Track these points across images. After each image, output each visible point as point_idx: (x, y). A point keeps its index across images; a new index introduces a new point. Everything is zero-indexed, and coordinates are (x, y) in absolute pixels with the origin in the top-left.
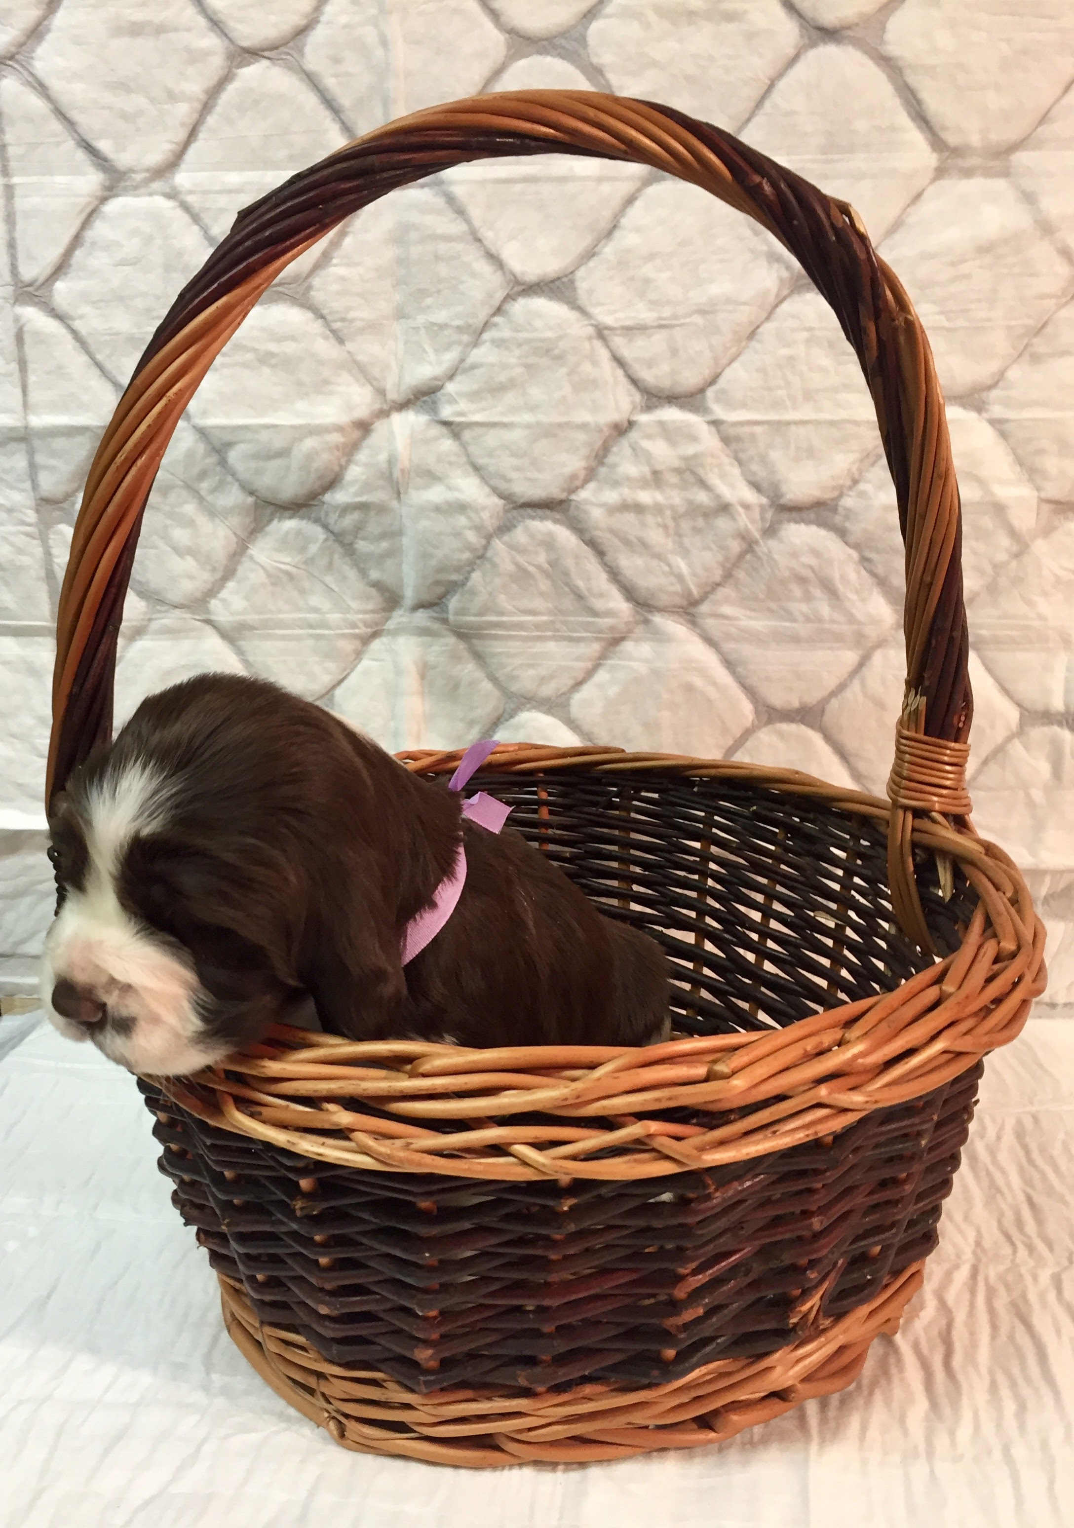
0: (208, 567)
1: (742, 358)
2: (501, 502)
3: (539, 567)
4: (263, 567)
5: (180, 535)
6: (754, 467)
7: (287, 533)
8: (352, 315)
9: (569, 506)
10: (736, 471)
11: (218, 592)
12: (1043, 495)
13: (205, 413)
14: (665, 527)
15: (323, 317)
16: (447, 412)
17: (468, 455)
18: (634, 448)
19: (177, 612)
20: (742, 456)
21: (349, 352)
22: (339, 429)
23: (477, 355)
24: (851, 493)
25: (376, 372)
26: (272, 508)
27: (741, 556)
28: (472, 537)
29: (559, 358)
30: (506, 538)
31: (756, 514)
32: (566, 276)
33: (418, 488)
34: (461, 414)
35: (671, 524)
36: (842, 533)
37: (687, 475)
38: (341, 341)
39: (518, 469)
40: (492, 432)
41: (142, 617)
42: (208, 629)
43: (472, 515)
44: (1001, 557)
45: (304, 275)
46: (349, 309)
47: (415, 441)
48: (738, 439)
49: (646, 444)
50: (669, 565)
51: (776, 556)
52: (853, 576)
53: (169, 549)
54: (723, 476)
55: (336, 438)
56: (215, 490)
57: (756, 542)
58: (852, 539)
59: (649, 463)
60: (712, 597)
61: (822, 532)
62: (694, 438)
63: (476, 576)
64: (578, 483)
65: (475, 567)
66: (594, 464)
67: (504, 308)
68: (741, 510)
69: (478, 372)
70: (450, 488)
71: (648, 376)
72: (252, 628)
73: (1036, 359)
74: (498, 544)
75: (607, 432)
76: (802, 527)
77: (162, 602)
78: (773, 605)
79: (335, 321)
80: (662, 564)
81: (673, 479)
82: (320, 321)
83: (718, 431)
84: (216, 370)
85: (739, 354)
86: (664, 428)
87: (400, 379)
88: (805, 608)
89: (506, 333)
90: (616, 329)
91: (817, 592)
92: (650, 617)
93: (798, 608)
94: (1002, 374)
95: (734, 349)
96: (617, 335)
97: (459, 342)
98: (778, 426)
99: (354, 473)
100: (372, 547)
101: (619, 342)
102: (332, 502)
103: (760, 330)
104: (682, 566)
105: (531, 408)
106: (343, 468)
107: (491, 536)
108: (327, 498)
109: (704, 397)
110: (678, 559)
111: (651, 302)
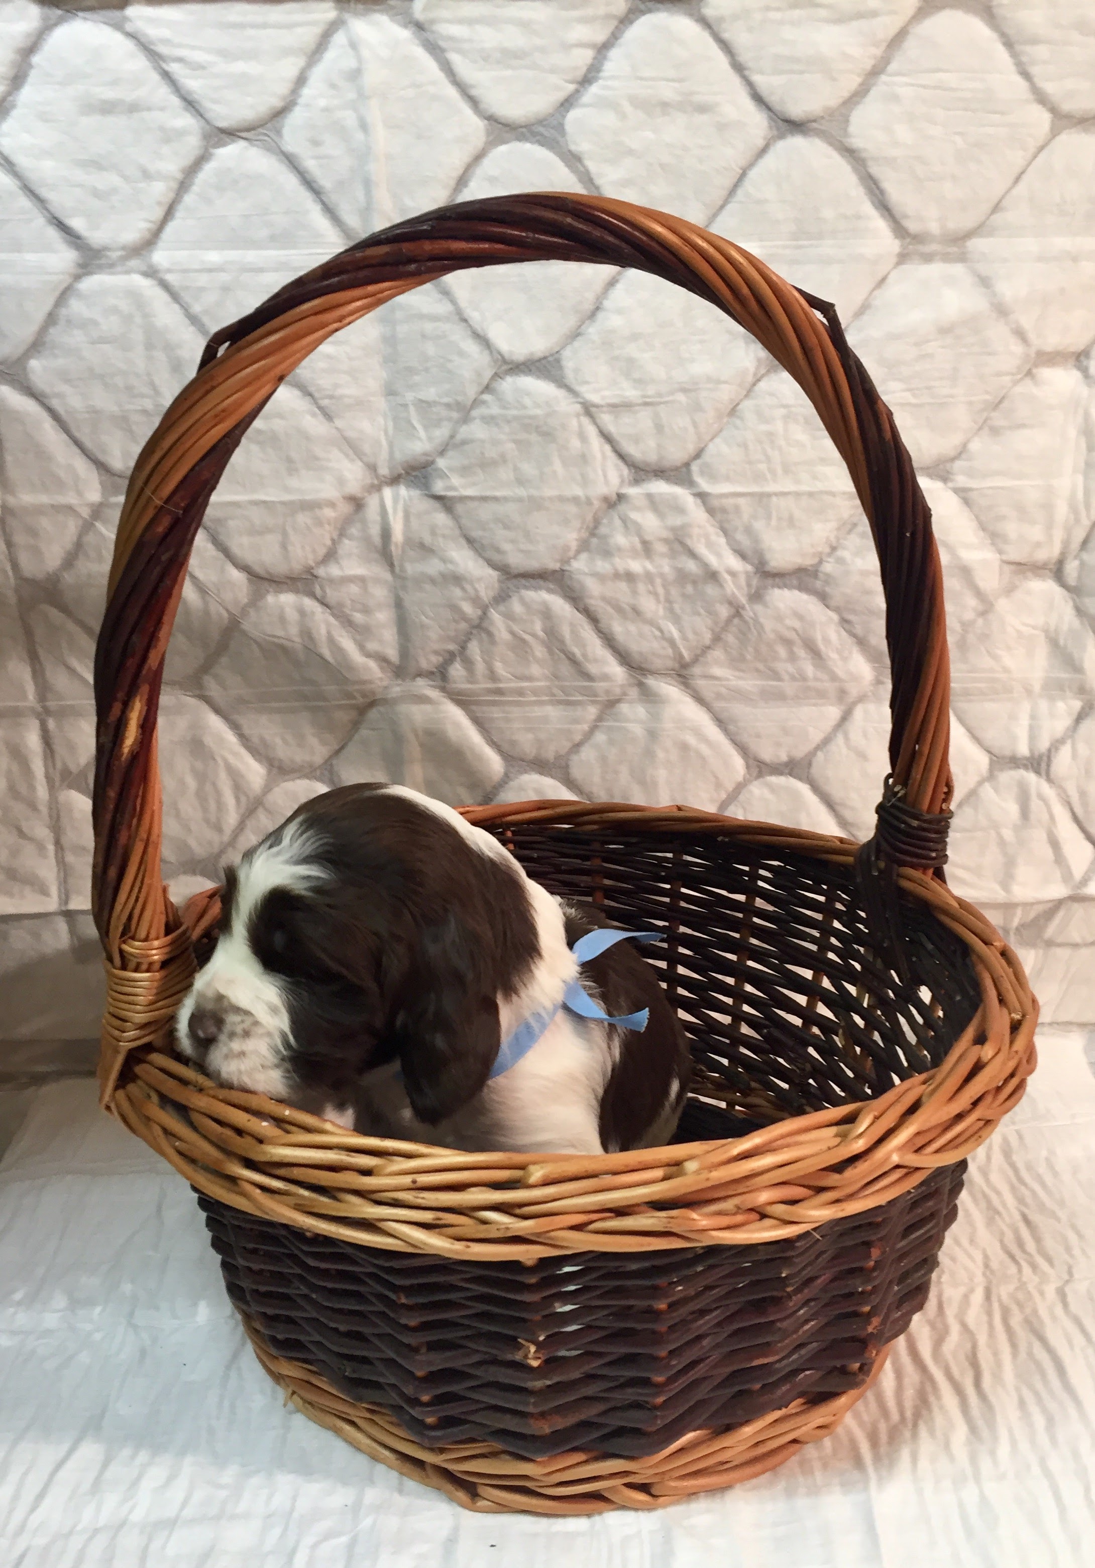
0: (199, 643)
1: (725, 434)
2: (495, 574)
3: (534, 636)
4: (256, 642)
6: (740, 536)
7: (281, 607)
8: (338, 390)
9: (563, 576)
10: (723, 541)
11: (210, 668)
12: (1006, 558)
14: (656, 594)
15: (310, 395)
16: (439, 487)
17: (461, 528)
18: (625, 521)
19: (168, 690)
20: (726, 526)
21: (336, 427)
22: (330, 504)
23: (467, 431)
24: (829, 560)
25: (367, 448)
26: (266, 583)
27: (729, 621)
28: (468, 609)
29: (549, 435)
30: (502, 608)
31: (742, 580)
32: (552, 355)
33: (413, 561)
34: (454, 488)
35: (661, 591)
36: (823, 598)
37: (677, 546)
38: (326, 416)
40: (485, 505)
43: (467, 586)
44: (968, 615)
46: (337, 386)
47: (407, 516)
48: (724, 511)
49: (634, 516)
50: (661, 631)
51: (761, 619)
52: (834, 636)
54: (710, 544)
55: (327, 513)
57: (743, 607)
58: (832, 601)
59: (639, 535)
60: (703, 659)
61: (804, 597)
62: (680, 510)
63: (473, 646)
64: (572, 554)
65: (471, 637)
66: (585, 535)
67: (492, 385)
68: (728, 577)
69: (468, 447)
70: (444, 561)
71: (636, 452)
72: (248, 702)
73: (995, 431)
74: (494, 615)
75: (598, 504)
76: (786, 593)
78: (761, 666)
80: (654, 630)
81: (662, 548)
82: (308, 398)
83: (704, 503)
85: (721, 431)
86: (653, 502)
87: (391, 453)
88: (790, 668)
89: (495, 410)
90: (602, 406)
91: (801, 653)
92: (645, 681)
93: (784, 667)
94: (964, 446)
95: (716, 426)
96: (604, 413)
97: (450, 419)
98: (761, 497)
99: (348, 547)
100: (368, 618)
101: (605, 418)
102: (325, 576)
103: (740, 407)
104: (674, 631)
105: (522, 482)
106: (335, 543)
107: (487, 606)
108: (320, 572)
109: (690, 471)
110: (670, 624)
111: (636, 381)
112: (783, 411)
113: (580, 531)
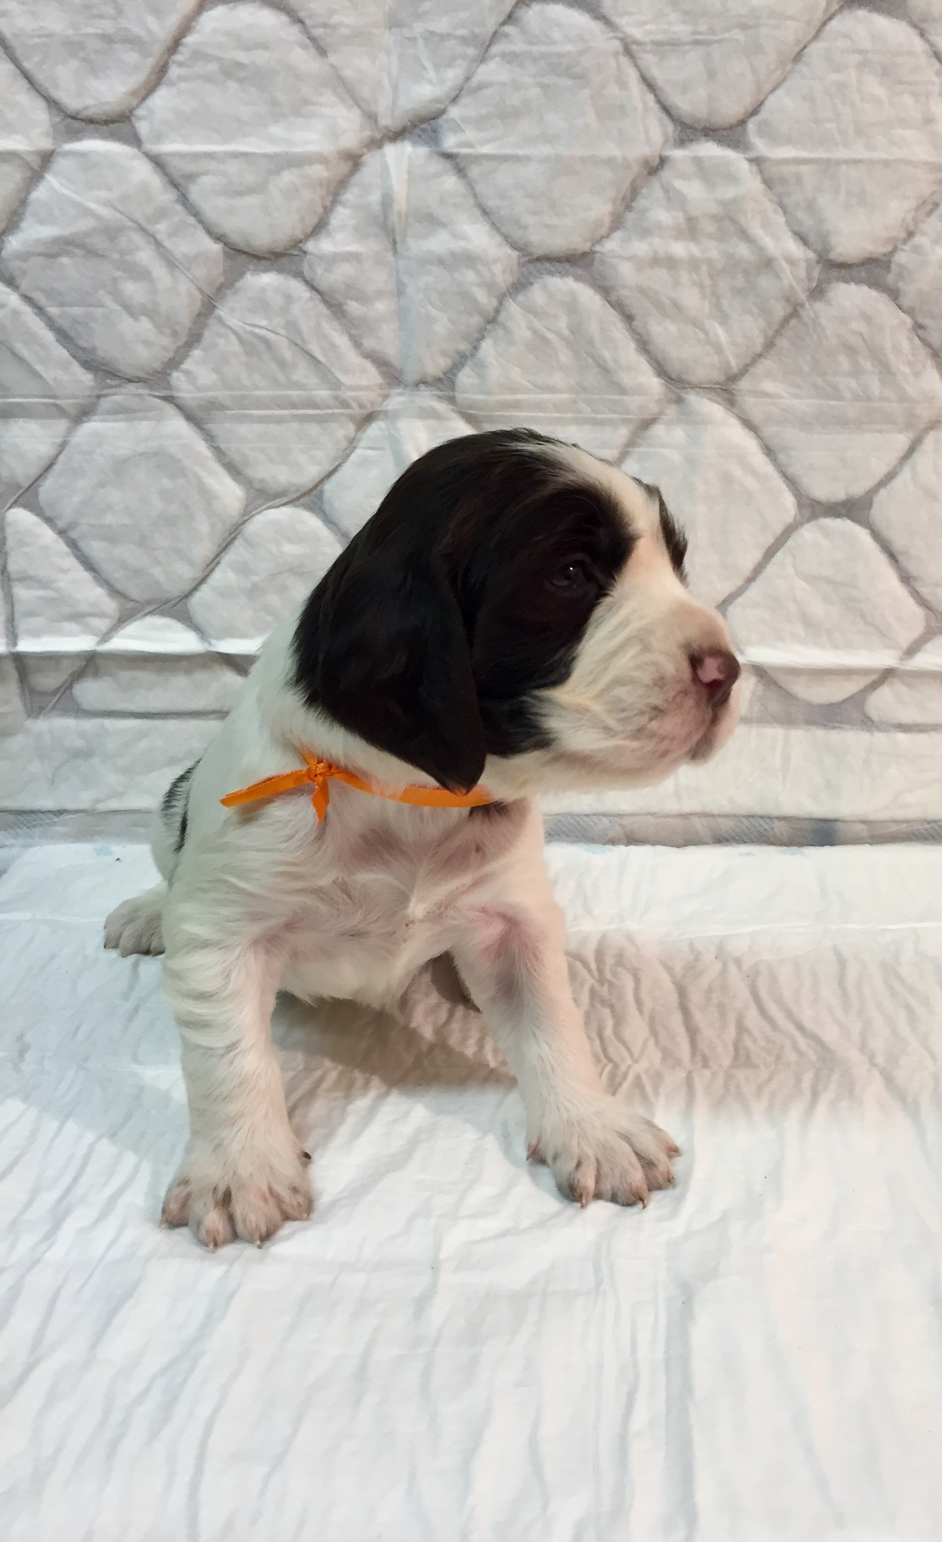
0: (167, 331)
1: (788, 84)
2: (515, 254)
3: (558, 333)
4: (234, 332)
5: (132, 289)
6: (801, 215)
7: (263, 290)
8: (336, 19)
9: (593, 259)
10: (781, 219)
11: (181, 363)
13: (159, 137)
14: (702, 286)
15: (300, 21)
16: (450, 142)
17: (475, 196)
18: (667, 190)
19: (131, 388)
20: (787, 200)
21: (333, 66)
22: (322, 159)
23: (485, 72)
24: (906, 247)
25: (365, 92)
26: (244, 258)
27: (785, 321)
28: (482, 297)
29: (581, 78)
30: (521, 298)
31: (802, 273)
33: (417, 235)
34: (469, 145)
35: (708, 282)
36: (894, 295)
37: (727, 224)
38: (322, 52)
40: (505, 167)
41: (89, 393)
42: (169, 409)
43: (483, 269)
46: (332, 12)
47: (412, 178)
48: (784, 181)
49: (679, 184)
50: (706, 333)
51: (823, 321)
52: (905, 345)
53: (118, 308)
54: (766, 224)
55: (318, 171)
56: (173, 234)
57: (802, 305)
58: (906, 302)
59: (684, 209)
60: (752, 370)
61: (874, 293)
62: (733, 179)
63: (487, 346)
64: (604, 231)
65: (486, 333)
66: (621, 208)
67: (515, 15)
68: (786, 267)
69: (486, 92)
70: (455, 236)
71: (684, 104)
72: (223, 407)
74: (512, 307)
75: (636, 168)
76: (852, 287)
77: (113, 374)
78: (819, 381)
79: (314, 27)
80: (697, 330)
81: (709, 227)
82: (297, 26)
83: (761, 172)
84: (172, 84)
85: (785, 79)
86: (700, 166)
87: (395, 101)
88: (853, 384)
89: (518, 45)
90: (645, 44)
92: (683, 395)
93: (847, 384)
95: (778, 73)
96: (647, 52)
97: (464, 57)
98: (827, 166)
99: (341, 216)
100: (365, 309)
101: (648, 60)
102: (315, 252)
103: (807, 50)
104: (721, 333)
105: (548, 138)
106: (328, 211)
107: (504, 295)
108: (310, 246)
109: (745, 130)
110: (716, 324)
111: (686, 13)
112: (857, 58)
113: (614, 201)
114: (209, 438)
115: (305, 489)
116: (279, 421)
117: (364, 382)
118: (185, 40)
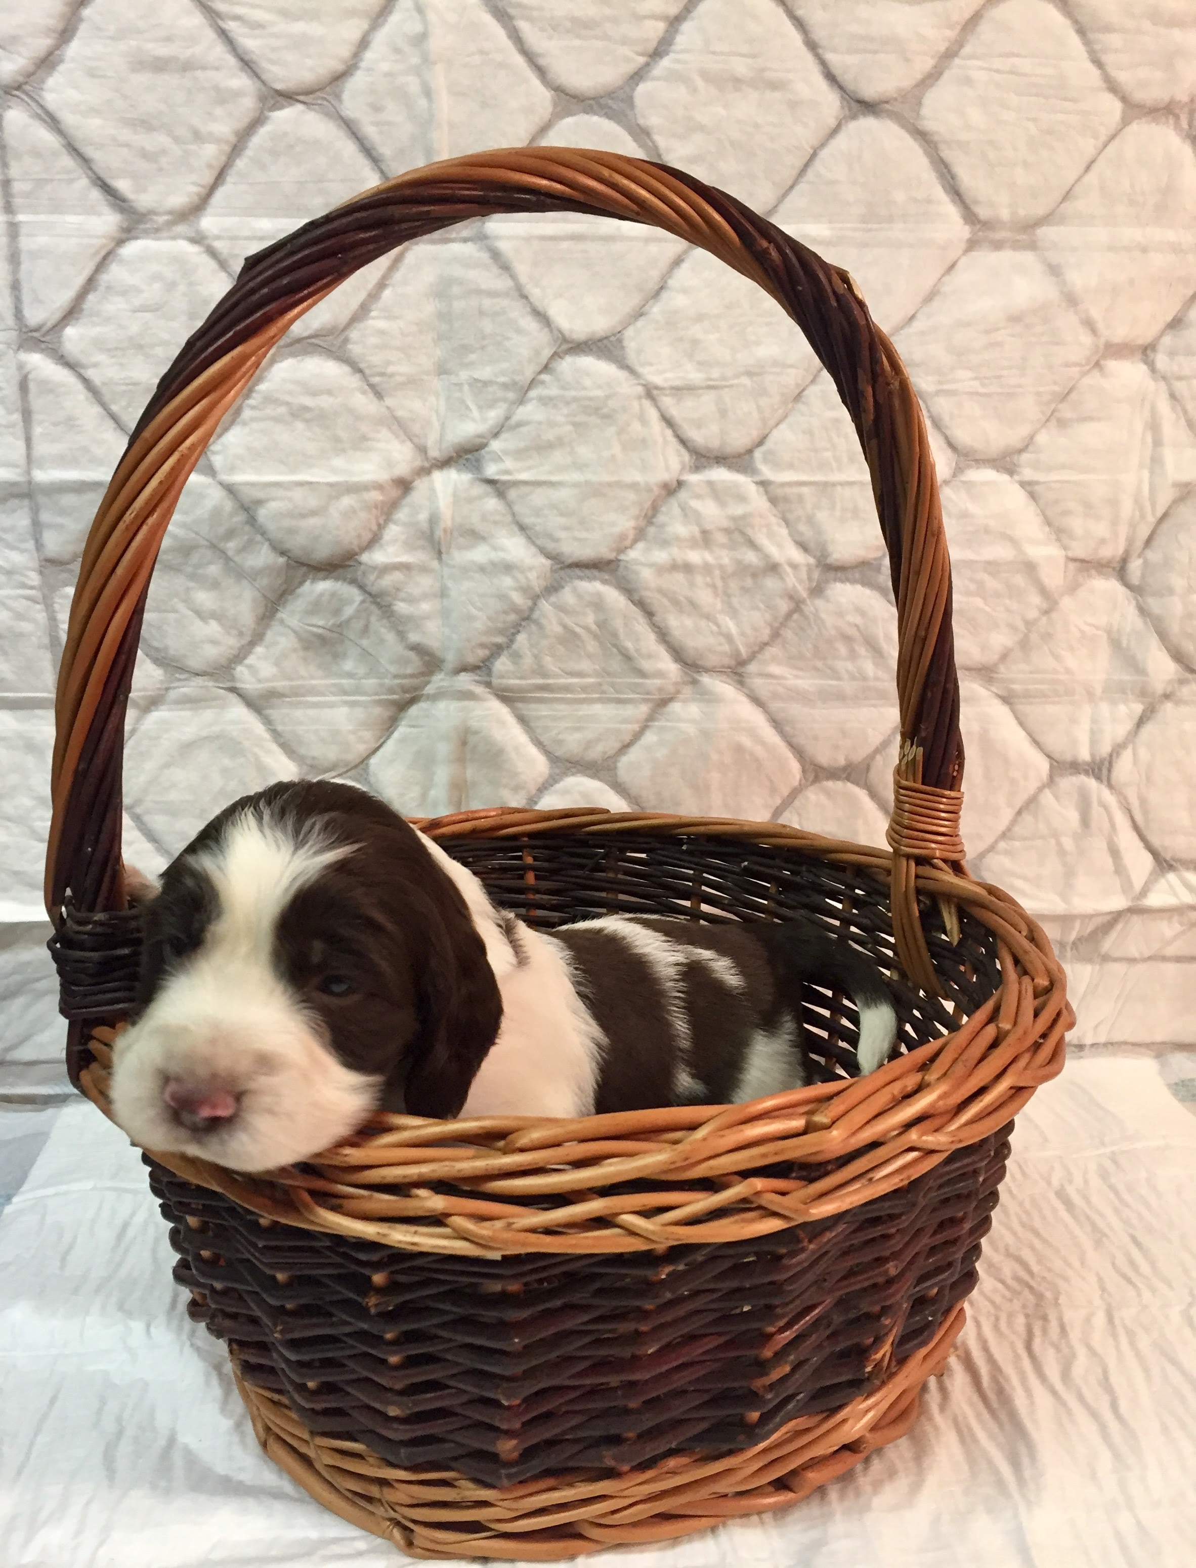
0: (234, 632)
1: (790, 419)
2: (547, 563)
3: (587, 629)
4: (294, 631)
5: (204, 598)
6: (802, 527)
7: (321, 595)
8: (393, 370)
9: (618, 566)
10: (784, 531)
11: (245, 658)
12: (1070, 554)
13: (232, 469)
14: (714, 587)
15: (362, 372)
16: (491, 470)
17: (514, 515)
18: (684, 508)
19: (197, 681)
20: (788, 515)
21: (389, 408)
22: (379, 487)
23: (523, 412)
25: (417, 429)
26: (304, 569)
27: (789, 616)
28: (518, 599)
29: (608, 417)
30: (553, 599)
31: (803, 573)
32: (614, 335)
33: (460, 548)
34: (507, 472)
35: (719, 584)
37: (737, 536)
38: (380, 397)
39: (566, 528)
40: (540, 490)
41: (157, 686)
42: (232, 698)
43: (519, 576)
44: (1033, 614)
45: (341, 327)
46: (388, 363)
47: (457, 500)
48: (786, 499)
49: (695, 504)
50: (718, 625)
51: (822, 615)
53: (190, 612)
54: (771, 536)
55: (376, 496)
56: (242, 550)
57: (803, 602)
59: (699, 524)
60: (760, 656)
61: (867, 592)
62: (742, 498)
63: (521, 638)
64: (628, 543)
65: (520, 628)
66: (642, 523)
67: (551, 366)
68: (789, 570)
69: (524, 429)
70: (495, 548)
71: (697, 436)
72: (283, 695)
73: (1062, 424)
74: (545, 606)
75: (656, 491)
76: (848, 587)
77: (182, 669)
78: (819, 664)
79: (374, 375)
80: (711, 624)
81: (721, 538)
82: (358, 375)
83: (767, 492)
84: (245, 424)
85: (786, 417)
86: (714, 490)
87: (443, 435)
88: (849, 666)
89: (554, 391)
90: (663, 388)
91: (862, 651)
92: (699, 679)
93: (844, 666)
94: (1032, 437)
95: (781, 411)
96: (666, 395)
97: (505, 400)
98: (825, 487)
99: (393, 531)
100: (412, 609)
101: (667, 401)
102: (370, 563)
103: (806, 393)
104: (730, 625)
105: (579, 466)
106: (381, 527)
107: (538, 597)
108: (365, 558)
109: (752, 458)
110: (727, 619)
111: (699, 363)
113: (637, 518)
114: (268, 722)
115: (353, 764)
116: (332, 705)
117: (409, 671)
118: (257, 388)
